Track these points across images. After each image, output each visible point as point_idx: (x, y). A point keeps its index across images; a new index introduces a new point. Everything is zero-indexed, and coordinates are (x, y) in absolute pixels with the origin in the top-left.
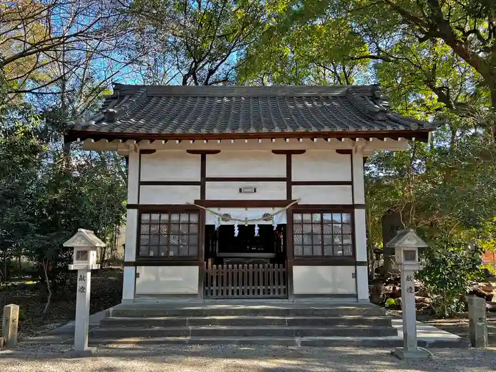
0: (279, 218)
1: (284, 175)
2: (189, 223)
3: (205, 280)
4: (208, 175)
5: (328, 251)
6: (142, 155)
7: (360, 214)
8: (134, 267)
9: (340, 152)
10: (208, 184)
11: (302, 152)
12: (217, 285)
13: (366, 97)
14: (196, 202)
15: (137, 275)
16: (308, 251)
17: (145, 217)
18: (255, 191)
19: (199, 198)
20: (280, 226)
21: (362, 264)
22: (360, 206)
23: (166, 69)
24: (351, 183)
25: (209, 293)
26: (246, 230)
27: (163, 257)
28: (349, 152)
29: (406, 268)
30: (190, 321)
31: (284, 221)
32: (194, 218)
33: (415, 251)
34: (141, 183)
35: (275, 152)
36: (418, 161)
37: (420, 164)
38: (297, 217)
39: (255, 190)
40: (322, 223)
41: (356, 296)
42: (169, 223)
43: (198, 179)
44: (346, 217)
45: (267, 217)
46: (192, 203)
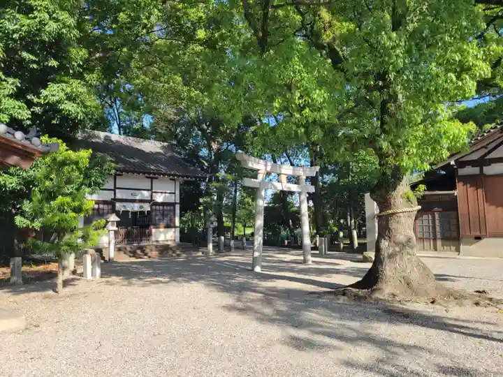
0: (147, 207)
1: (150, 188)
2: (108, 209)
4: (117, 186)
7: (178, 207)
9: (171, 179)
10: (117, 190)
11: (157, 178)
14: (112, 199)
19: (113, 197)
20: (148, 211)
22: (177, 203)
24: (174, 193)
26: (134, 213)
28: (174, 180)
31: (149, 210)
32: (110, 207)
35: (147, 177)
38: (154, 207)
39: (138, 194)
40: (163, 210)
41: (175, 240)
43: (113, 188)
44: (172, 208)
45: (141, 207)
46: (110, 199)
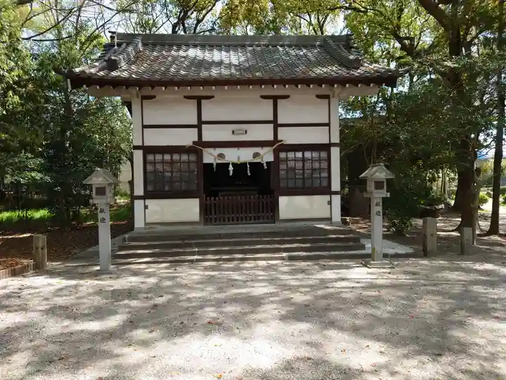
0: (267, 156)
1: (271, 118)
2: (189, 162)
3: (205, 210)
4: (204, 119)
5: (308, 184)
6: (144, 101)
7: (335, 153)
8: (143, 201)
9: (319, 97)
10: (204, 126)
11: (286, 97)
12: (215, 214)
13: (341, 46)
14: (194, 142)
15: (146, 207)
16: (291, 184)
17: (150, 157)
18: (246, 133)
19: (196, 139)
20: (267, 163)
21: (336, 193)
22: (335, 145)
23: (155, 17)
24: (328, 125)
25: (209, 220)
26: (240, 167)
27: (168, 191)
28: (327, 97)
29: (376, 195)
30: (195, 243)
31: (272, 159)
32: (193, 158)
33: (384, 182)
34: (144, 127)
35: (263, 97)
36: (381, 105)
37: (381, 107)
38: (283, 155)
39: (246, 131)
40: (303, 160)
41: (330, 219)
42: (172, 162)
43: (195, 122)
44: (324, 155)
45: (256, 155)
46: (191, 144)
